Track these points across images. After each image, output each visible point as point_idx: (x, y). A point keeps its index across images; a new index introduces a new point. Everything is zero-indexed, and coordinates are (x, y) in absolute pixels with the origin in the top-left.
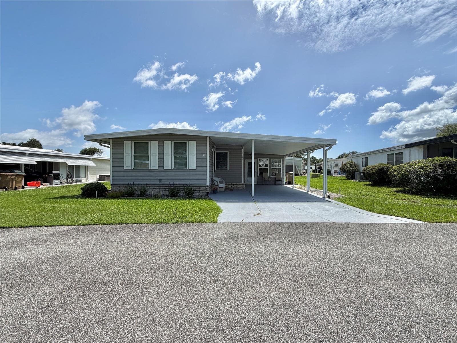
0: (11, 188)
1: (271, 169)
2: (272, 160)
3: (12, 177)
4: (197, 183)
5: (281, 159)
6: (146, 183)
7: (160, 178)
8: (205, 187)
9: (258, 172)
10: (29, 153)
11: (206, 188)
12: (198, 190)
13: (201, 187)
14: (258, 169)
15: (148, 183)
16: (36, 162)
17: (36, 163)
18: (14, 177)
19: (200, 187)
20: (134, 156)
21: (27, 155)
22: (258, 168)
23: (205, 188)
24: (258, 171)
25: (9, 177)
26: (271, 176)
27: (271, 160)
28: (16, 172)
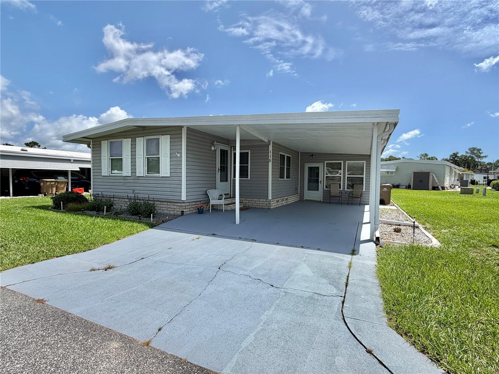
0: (50, 194)
1: (346, 178)
2: (348, 163)
3: (52, 183)
4: (171, 198)
5: (365, 162)
6: (127, 194)
7: (134, 188)
8: (180, 203)
9: (324, 183)
10: (74, 160)
11: (182, 204)
12: (172, 207)
13: (177, 203)
14: (324, 178)
15: (116, 194)
16: (80, 168)
17: (79, 170)
18: (53, 183)
19: (175, 202)
20: (110, 160)
21: (72, 161)
22: (324, 176)
23: (180, 205)
24: (324, 181)
25: (48, 183)
26: (346, 189)
27: (347, 165)
28: (59, 178)
